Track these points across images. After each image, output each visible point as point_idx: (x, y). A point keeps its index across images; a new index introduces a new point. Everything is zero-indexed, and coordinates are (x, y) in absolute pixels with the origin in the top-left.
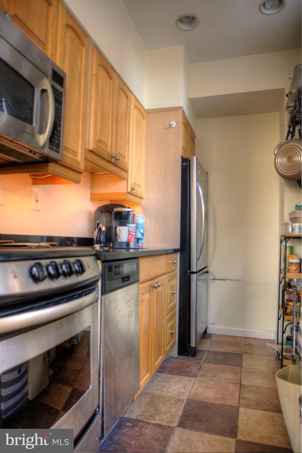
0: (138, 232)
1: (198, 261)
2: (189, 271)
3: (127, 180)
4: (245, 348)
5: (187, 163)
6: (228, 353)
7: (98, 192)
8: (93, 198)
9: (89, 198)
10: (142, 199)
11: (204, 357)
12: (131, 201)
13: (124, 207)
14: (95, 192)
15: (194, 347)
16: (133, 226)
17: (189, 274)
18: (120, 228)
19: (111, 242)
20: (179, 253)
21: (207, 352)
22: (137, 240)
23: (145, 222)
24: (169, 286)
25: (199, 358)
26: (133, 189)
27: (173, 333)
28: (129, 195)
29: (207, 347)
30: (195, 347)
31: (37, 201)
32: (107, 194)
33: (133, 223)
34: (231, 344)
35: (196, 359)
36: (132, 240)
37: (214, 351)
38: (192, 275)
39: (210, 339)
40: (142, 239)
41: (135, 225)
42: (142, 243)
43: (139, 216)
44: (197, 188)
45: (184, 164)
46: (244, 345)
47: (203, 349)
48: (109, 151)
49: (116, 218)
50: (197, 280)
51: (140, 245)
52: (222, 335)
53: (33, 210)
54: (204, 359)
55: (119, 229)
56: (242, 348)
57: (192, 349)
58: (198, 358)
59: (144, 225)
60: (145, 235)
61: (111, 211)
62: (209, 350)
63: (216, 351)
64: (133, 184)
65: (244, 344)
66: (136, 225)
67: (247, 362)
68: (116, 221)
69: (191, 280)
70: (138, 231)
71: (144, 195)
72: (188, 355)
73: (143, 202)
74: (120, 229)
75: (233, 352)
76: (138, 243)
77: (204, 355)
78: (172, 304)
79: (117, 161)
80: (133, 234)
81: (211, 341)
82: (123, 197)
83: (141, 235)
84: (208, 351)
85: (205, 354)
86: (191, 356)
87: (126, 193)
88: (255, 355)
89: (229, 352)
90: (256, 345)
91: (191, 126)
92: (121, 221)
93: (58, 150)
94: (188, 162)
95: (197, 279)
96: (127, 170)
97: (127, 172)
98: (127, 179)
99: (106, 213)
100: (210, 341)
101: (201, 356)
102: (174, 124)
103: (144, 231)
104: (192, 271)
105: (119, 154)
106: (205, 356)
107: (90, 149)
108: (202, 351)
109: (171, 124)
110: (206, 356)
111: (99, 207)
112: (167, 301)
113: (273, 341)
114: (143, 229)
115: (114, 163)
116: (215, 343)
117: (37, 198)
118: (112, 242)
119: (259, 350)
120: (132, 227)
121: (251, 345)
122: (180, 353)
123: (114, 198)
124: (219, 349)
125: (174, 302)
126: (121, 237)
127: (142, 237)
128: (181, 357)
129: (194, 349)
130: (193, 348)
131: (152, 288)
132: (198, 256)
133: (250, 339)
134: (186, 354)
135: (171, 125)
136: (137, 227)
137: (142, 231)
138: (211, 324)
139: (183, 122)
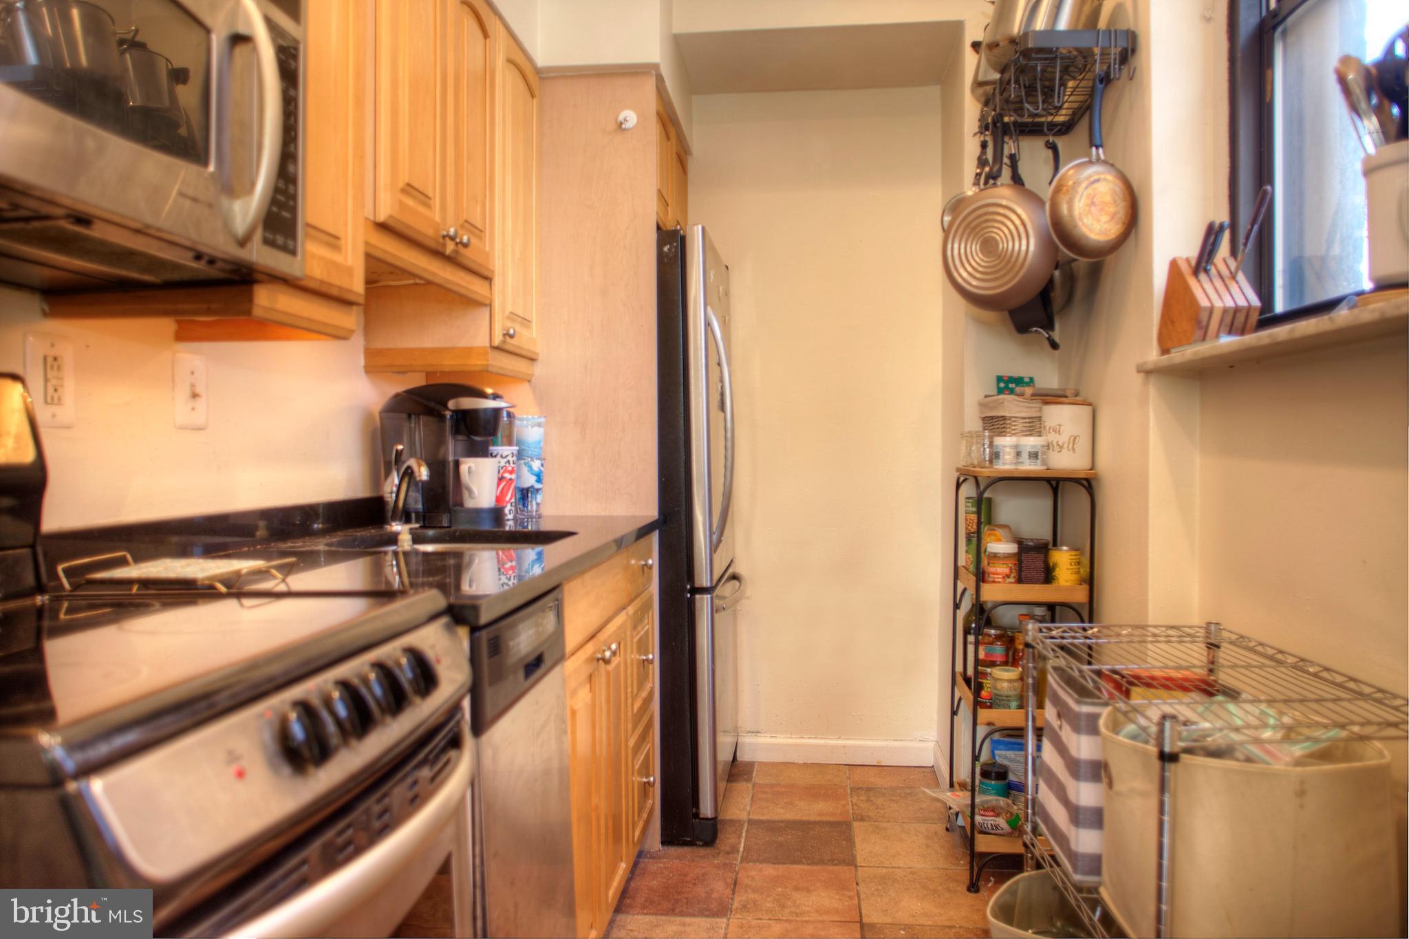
0: (525, 469)
1: (715, 552)
2: (689, 587)
3: (490, 305)
4: (854, 801)
5: (675, 244)
6: (809, 822)
7: (391, 346)
8: (376, 365)
9: (362, 363)
10: (533, 360)
11: (742, 845)
12: (502, 372)
13: (483, 395)
14: (380, 344)
15: (710, 816)
16: (509, 453)
17: (689, 595)
18: (469, 465)
19: (444, 513)
20: (657, 531)
21: (746, 825)
22: (522, 494)
23: (546, 434)
24: (636, 639)
25: (728, 848)
26: (512, 337)
27: (648, 783)
28: (496, 354)
29: (744, 809)
30: (713, 816)
31: (195, 396)
32: (423, 350)
33: (510, 444)
34: (814, 792)
35: (718, 854)
36: (508, 499)
37: (769, 821)
38: (697, 596)
39: (749, 780)
40: (538, 490)
41: (515, 449)
42: (538, 504)
43: (525, 416)
44: (708, 324)
45: (666, 249)
46: (851, 791)
47: (734, 817)
48: (438, 218)
49: (456, 431)
50: (714, 610)
51: (532, 512)
52: (783, 763)
53: (182, 428)
54: (741, 849)
55: (469, 468)
56: (848, 803)
57: (705, 822)
58: (722, 848)
59: (542, 445)
60: (545, 479)
61: (439, 407)
62: (750, 817)
63: (773, 819)
64: (508, 318)
65: (852, 789)
66: (517, 448)
67: (867, 846)
68: (456, 440)
69: (697, 613)
70: (523, 466)
71: (539, 349)
72: (691, 844)
73: (538, 370)
74: (472, 465)
75: (824, 819)
76: (524, 505)
77: (740, 837)
78: (644, 694)
79: (461, 249)
80: (511, 479)
81: (754, 786)
82: (479, 363)
83: (535, 478)
84: (750, 822)
85: (744, 835)
86: (701, 843)
87: (484, 348)
88: (888, 821)
89: (812, 819)
90: (885, 788)
91: (677, 119)
92: (473, 440)
93: (290, 243)
94: (677, 242)
95: (715, 608)
96: (489, 274)
97: (488, 279)
98: (488, 302)
99: (423, 419)
100: (750, 785)
101: (733, 840)
102: (630, 117)
103: (542, 465)
104: (697, 584)
105: (466, 225)
106: (743, 841)
107: (381, 218)
108: (732, 822)
109: (621, 118)
110: (745, 840)
111: (397, 396)
112: (632, 692)
113: (928, 770)
114: (540, 459)
115: (453, 255)
116: (766, 793)
117: (193, 386)
118: (449, 511)
119: (895, 805)
120: (506, 456)
121: (869, 789)
122: (669, 839)
123: (448, 363)
124: (779, 812)
125: (648, 686)
126: (475, 490)
127: (538, 486)
128: (673, 851)
129: (709, 822)
130: (707, 819)
131: (595, 662)
132: (715, 537)
133: (866, 768)
134: (686, 841)
135: (621, 123)
136: (520, 455)
137: (536, 465)
138: (749, 732)
139: (658, 113)
